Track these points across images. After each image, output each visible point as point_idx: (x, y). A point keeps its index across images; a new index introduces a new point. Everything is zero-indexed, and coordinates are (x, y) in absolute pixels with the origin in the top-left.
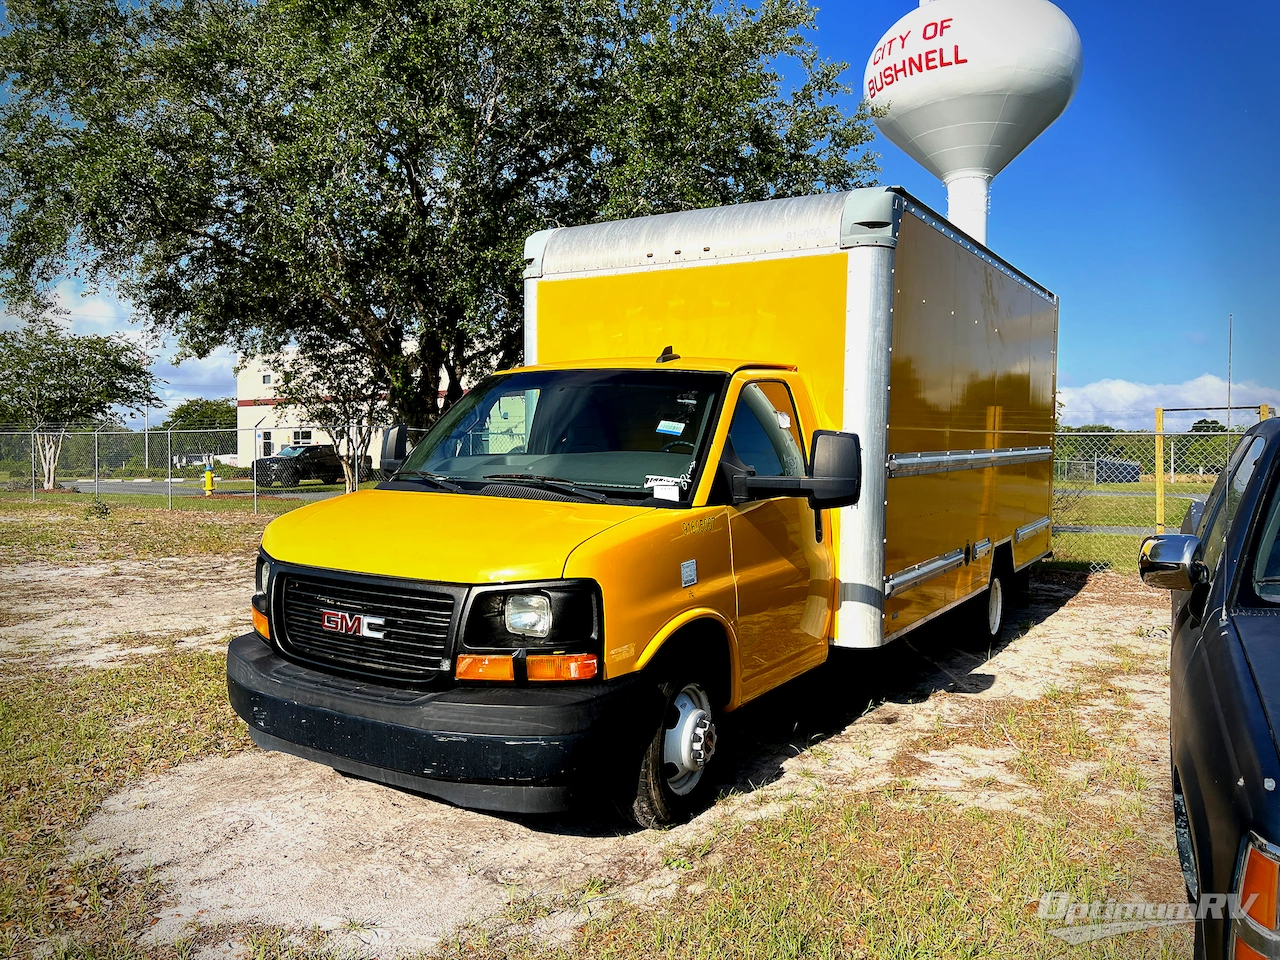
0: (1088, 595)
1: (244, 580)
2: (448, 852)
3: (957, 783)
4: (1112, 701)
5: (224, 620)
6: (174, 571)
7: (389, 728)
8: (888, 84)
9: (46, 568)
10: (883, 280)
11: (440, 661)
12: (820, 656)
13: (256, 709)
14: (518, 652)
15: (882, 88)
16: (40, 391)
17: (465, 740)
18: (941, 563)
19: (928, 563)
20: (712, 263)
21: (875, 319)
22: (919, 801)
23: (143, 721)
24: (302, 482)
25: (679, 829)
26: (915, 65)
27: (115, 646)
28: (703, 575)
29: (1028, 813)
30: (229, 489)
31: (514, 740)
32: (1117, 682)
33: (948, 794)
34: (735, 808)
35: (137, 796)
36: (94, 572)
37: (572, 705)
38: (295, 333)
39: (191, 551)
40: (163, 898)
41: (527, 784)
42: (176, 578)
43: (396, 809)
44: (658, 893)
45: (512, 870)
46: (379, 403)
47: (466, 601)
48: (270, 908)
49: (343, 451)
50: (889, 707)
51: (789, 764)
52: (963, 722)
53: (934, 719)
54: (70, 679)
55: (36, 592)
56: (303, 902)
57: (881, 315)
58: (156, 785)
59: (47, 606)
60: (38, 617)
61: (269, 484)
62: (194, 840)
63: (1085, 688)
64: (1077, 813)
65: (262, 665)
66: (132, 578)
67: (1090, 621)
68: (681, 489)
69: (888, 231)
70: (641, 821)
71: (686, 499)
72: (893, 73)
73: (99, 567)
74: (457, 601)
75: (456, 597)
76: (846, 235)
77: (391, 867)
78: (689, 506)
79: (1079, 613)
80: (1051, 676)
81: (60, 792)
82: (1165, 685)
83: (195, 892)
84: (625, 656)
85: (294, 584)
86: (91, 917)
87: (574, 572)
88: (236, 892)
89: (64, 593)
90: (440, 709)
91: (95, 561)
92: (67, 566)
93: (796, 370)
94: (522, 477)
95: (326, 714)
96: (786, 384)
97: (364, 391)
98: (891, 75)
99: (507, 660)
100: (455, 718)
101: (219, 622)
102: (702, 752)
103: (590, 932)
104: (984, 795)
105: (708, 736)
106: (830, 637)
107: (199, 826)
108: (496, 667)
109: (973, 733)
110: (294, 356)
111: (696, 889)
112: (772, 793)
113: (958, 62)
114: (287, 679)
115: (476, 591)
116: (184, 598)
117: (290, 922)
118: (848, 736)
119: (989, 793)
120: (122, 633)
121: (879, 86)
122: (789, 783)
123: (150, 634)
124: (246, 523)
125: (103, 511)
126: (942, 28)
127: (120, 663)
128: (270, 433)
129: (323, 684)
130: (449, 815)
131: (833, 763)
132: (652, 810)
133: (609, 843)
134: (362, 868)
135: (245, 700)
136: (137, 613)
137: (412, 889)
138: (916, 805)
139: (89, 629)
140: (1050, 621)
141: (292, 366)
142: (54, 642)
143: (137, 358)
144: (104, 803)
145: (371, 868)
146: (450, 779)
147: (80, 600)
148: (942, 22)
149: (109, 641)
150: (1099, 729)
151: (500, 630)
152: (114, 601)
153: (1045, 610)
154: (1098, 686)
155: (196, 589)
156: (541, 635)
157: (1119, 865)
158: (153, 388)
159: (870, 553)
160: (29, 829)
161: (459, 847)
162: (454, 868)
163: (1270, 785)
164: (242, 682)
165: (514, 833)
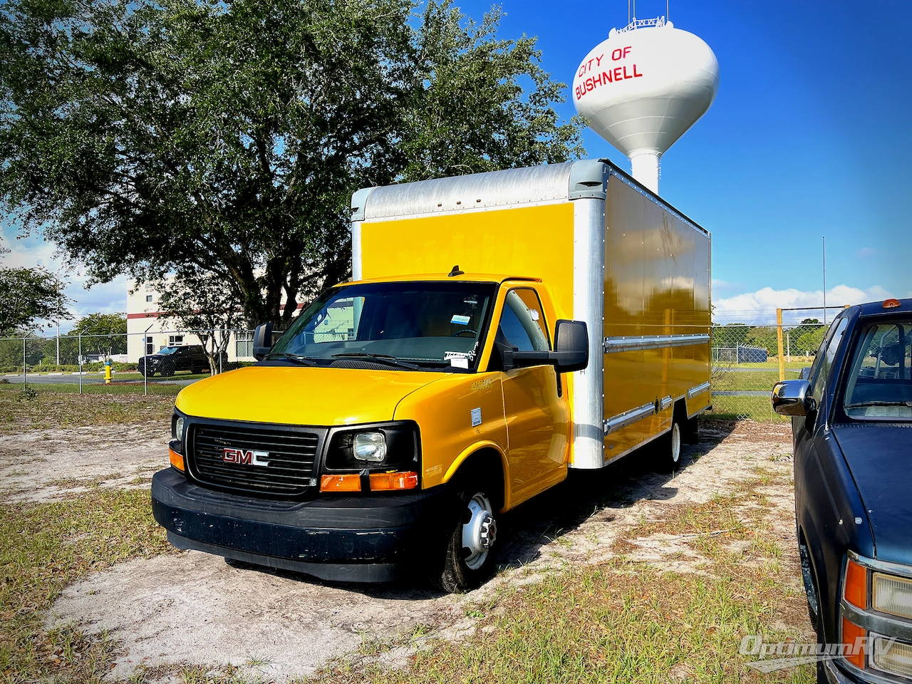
0: (737, 435)
1: (143, 440)
2: (315, 614)
3: (657, 557)
4: (756, 502)
5: (133, 468)
6: (90, 436)
7: (274, 527)
8: (589, 90)
10: (598, 220)
11: (309, 480)
12: (563, 475)
13: (175, 520)
14: (364, 471)
15: (585, 93)
17: (328, 533)
18: (640, 412)
19: (631, 412)
20: (483, 210)
21: (593, 246)
22: (633, 569)
23: (83, 537)
24: (176, 372)
25: (474, 592)
26: (607, 78)
27: (53, 488)
28: (486, 418)
29: (705, 573)
30: (123, 378)
31: (363, 531)
32: (758, 490)
33: (651, 565)
34: (509, 578)
35: (86, 586)
36: (30, 438)
37: (402, 506)
38: (174, 263)
39: (100, 422)
40: (116, 651)
41: (371, 562)
42: (92, 441)
43: (275, 588)
44: (462, 633)
45: (361, 623)
46: (235, 314)
47: (326, 439)
48: (194, 654)
49: (209, 349)
50: (609, 511)
51: (543, 549)
52: (658, 518)
53: (640, 517)
54: (24, 511)
56: (217, 649)
57: (597, 244)
58: (100, 579)
62: (133, 613)
63: (738, 495)
64: (737, 573)
65: (180, 488)
66: (59, 441)
67: (739, 453)
68: (469, 361)
69: (600, 188)
70: (447, 588)
71: (473, 367)
72: (592, 83)
73: (33, 434)
74: (320, 438)
75: (319, 436)
76: (572, 191)
77: (276, 624)
78: (475, 371)
79: (731, 447)
80: (715, 488)
81: (31, 586)
82: (790, 491)
83: (139, 646)
84: (436, 473)
85: (202, 431)
86: (67, 665)
87: (400, 416)
88: (168, 645)
89: (10, 453)
90: (311, 512)
91: (30, 430)
92: (9, 435)
93: (541, 281)
94: (359, 355)
95: (228, 520)
96: (535, 291)
97: (224, 305)
98: (591, 84)
99: (356, 477)
100: (321, 518)
101: (129, 470)
102: (487, 539)
103: (419, 659)
104: (676, 563)
105: (491, 528)
106: (568, 462)
107: (136, 604)
108: (348, 483)
109: (666, 525)
110: (173, 281)
111: (488, 629)
112: (534, 568)
113: (636, 76)
114: (199, 497)
115: (334, 431)
116: (100, 454)
117: (209, 662)
118: (582, 530)
119: (679, 562)
120: (58, 478)
121: (583, 91)
122: (545, 561)
123: (79, 479)
124: (139, 401)
125: (31, 396)
126: (625, 53)
127: (60, 499)
128: (152, 338)
129: (225, 500)
130: (313, 590)
131: (574, 547)
132: (455, 579)
133: (426, 603)
134: (256, 626)
135: (165, 514)
136: (67, 465)
137: (293, 638)
138: (631, 572)
139: (33, 477)
140: (712, 453)
141: (172, 288)
142: (8, 486)
143: (53, 284)
144: (64, 592)
145: (262, 626)
146: (318, 561)
147: (24, 457)
148: (625, 49)
149: (49, 485)
150: (749, 520)
151: (349, 458)
152: (48, 457)
153: (708, 446)
154: (746, 493)
155: (109, 447)
156: (379, 460)
157: (766, 603)
158: (65, 306)
159: (594, 404)
160: (13, 610)
161: (322, 610)
162: (320, 624)
163: (858, 521)
164: (165, 501)
165: (360, 600)
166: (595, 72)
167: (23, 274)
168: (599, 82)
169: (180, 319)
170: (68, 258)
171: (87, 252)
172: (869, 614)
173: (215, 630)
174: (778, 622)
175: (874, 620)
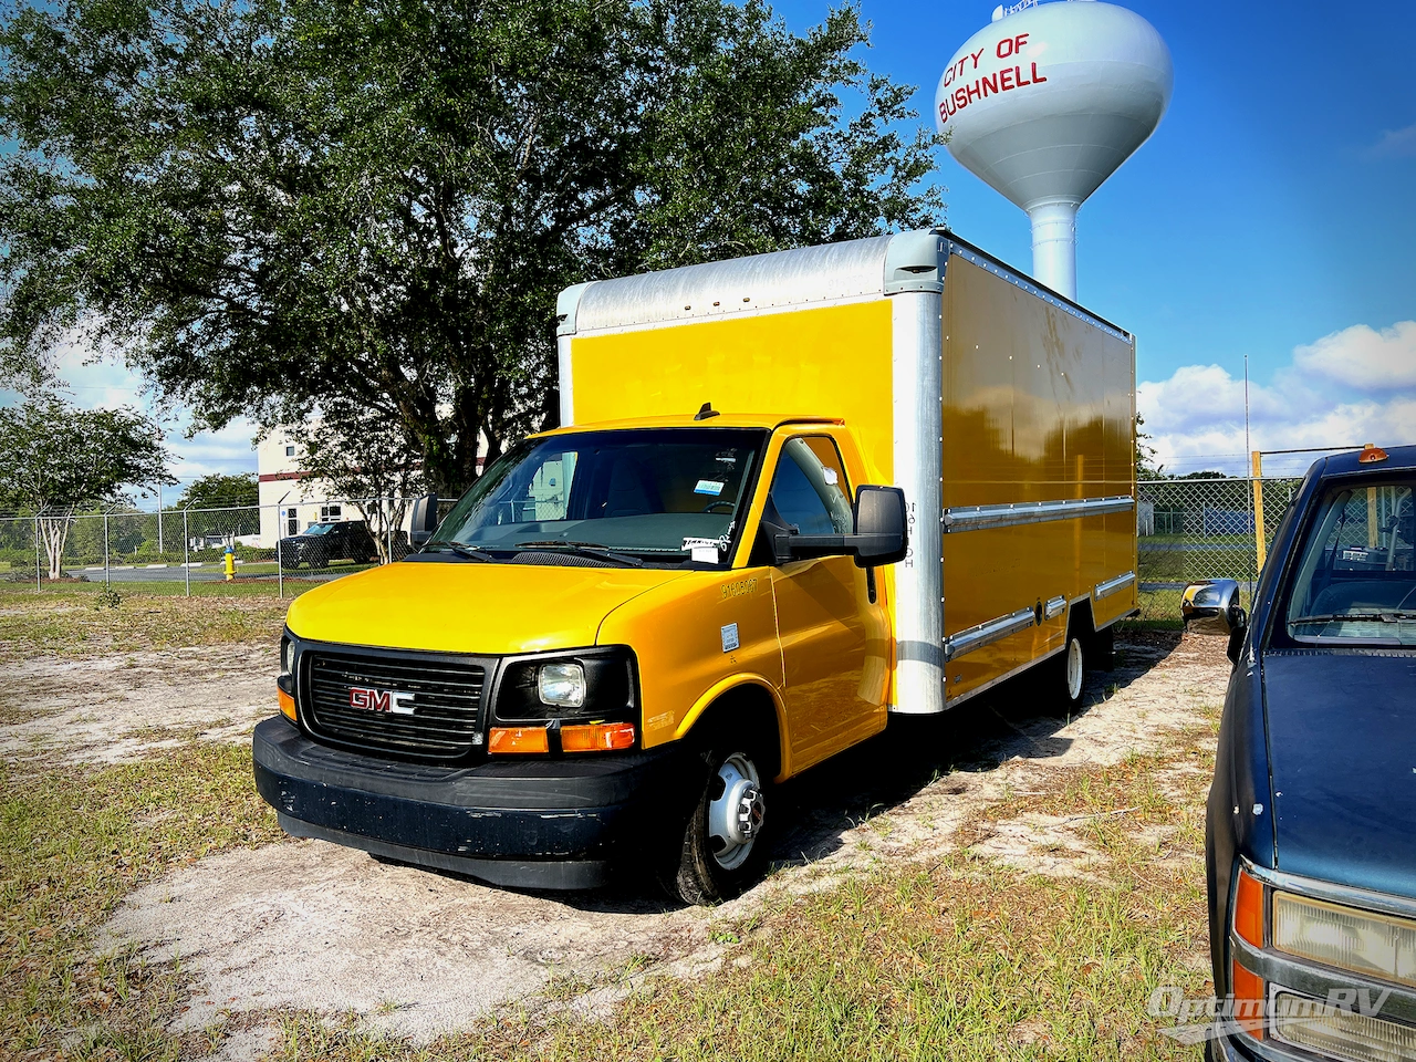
0: (1183, 655)
1: (270, 668)
2: (486, 935)
3: (1022, 851)
4: (1196, 763)
5: (249, 710)
6: (195, 662)
7: (421, 806)
8: (960, 107)
9: (56, 662)
10: (929, 326)
11: (472, 735)
12: (878, 724)
13: (284, 793)
14: (553, 722)
16: (43, 471)
17: (500, 815)
18: (1010, 621)
19: (993, 623)
20: (753, 314)
21: (923, 368)
22: (981, 869)
23: (165, 816)
24: (331, 562)
25: (727, 904)
26: (989, 85)
27: (133, 740)
28: (746, 638)
30: (253, 572)
31: (550, 813)
32: (1203, 744)
33: (1011, 863)
34: (787, 881)
35: (162, 890)
36: (107, 665)
37: (608, 775)
38: (320, 398)
39: (212, 640)
40: (191, 987)
41: (564, 859)
42: (197, 669)
43: (433, 894)
44: (702, 967)
45: (553, 950)
46: (413, 473)
47: (496, 674)
48: (303, 994)
49: (375, 527)
50: (958, 776)
51: (845, 836)
52: (1035, 790)
53: (1003, 788)
54: (87, 775)
55: (46, 688)
56: (336, 987)
57: (929, 363)
58: (182, 880)
59: (59, 702)
60: (50, 713)
61: (295, 566)
62: (223, 931)
63: (1168, 752)
64: (1146, 877)
65: (289, 747)
66: (149, 670)
67: (1182, 683)
68: (720, 551)
69: (933, 276)
70: (686, 897)
71: (725, 561)
72: (966, 95)
73: (113, 659)
74: (487, 673)
75: (486, 669)
76: (889, 281)
77: (427, 950)
78: (729, 568)
79: (1171, 674)
80: (1133, 741)
83: (225, 980)
84: (664, 724)
85: (321, 662)
86: (118, 1007)
87: (608, 638)
88: (268, 979)
89: (75, 688)
90: (473, 784)
91: (109, 654)
92: (79, 660)
93: (843, 424)
94: (555, 543)
95: (357, 795)
96: (832, 439)
97: (396, 460)
98: (963, 98)
99: (541, 732)
100: (488, 793)
101: (244, 713)
102: (749, 824)
103: (632, 1005)
104: (1050, 861)
105: (756, 806)
106: (888, 704)
107: (228, 917)
108: (530, 740)
109: (1045, 799)
110: (319, 425)
111: (742, 962)
112: (826, 866)
113: (1036, 80)
114: (316, 760)
115: (507, 661)
116: (206, 689)
117: (323, 1007)
118: (911, 808)
119: (1055, 859)
120: (141, 727)
121: (951, 109)
122: (846, 856)
123: (171, 728)
124: (271, 608)
125: (115, 600)
126: (1018, 44)
127: (140, 758)
128: (295, 510)
129: (353, 764)
130: (488, 898)
131: (895, 835)
132: (698, 884)
133: (654, 920)
134: (397, 952)
135: (273, 786)
136: (156, 706)
137: (450, 971)
138: (977, 873)
139: (106, 724)
140: (1137, 684)
141: (317, 436)
142: (68, 738)
143: (148, 432)
144: (128, 899)
145: (407, 953)
146: (485, 856)
147: (94, 695)
148: (1018, 38)
149: (127, 736)
150: (1179, 792)
151: (533, 701)
152: (131, 695)
153: (1135, 673)
154: (1182, 749)
155: (219, 679)
156: (576, 705)
157: (1181, 926)
158: (166, 465)
159: (928, 613)
160: (52, 925)
161: (498, 929)
162: (493, 950)
163: (1258, 809)
164: (269, 766)
165: (556, 914)
166: (970, 77)
167: (103, 419)
168: (976, 94)
169: (332, 482)
170: (161, 394)
171: (188, 385)
172: (1267, 956)
173: (338, 958)
174: (1197, 955)
175: (1275, 966)
